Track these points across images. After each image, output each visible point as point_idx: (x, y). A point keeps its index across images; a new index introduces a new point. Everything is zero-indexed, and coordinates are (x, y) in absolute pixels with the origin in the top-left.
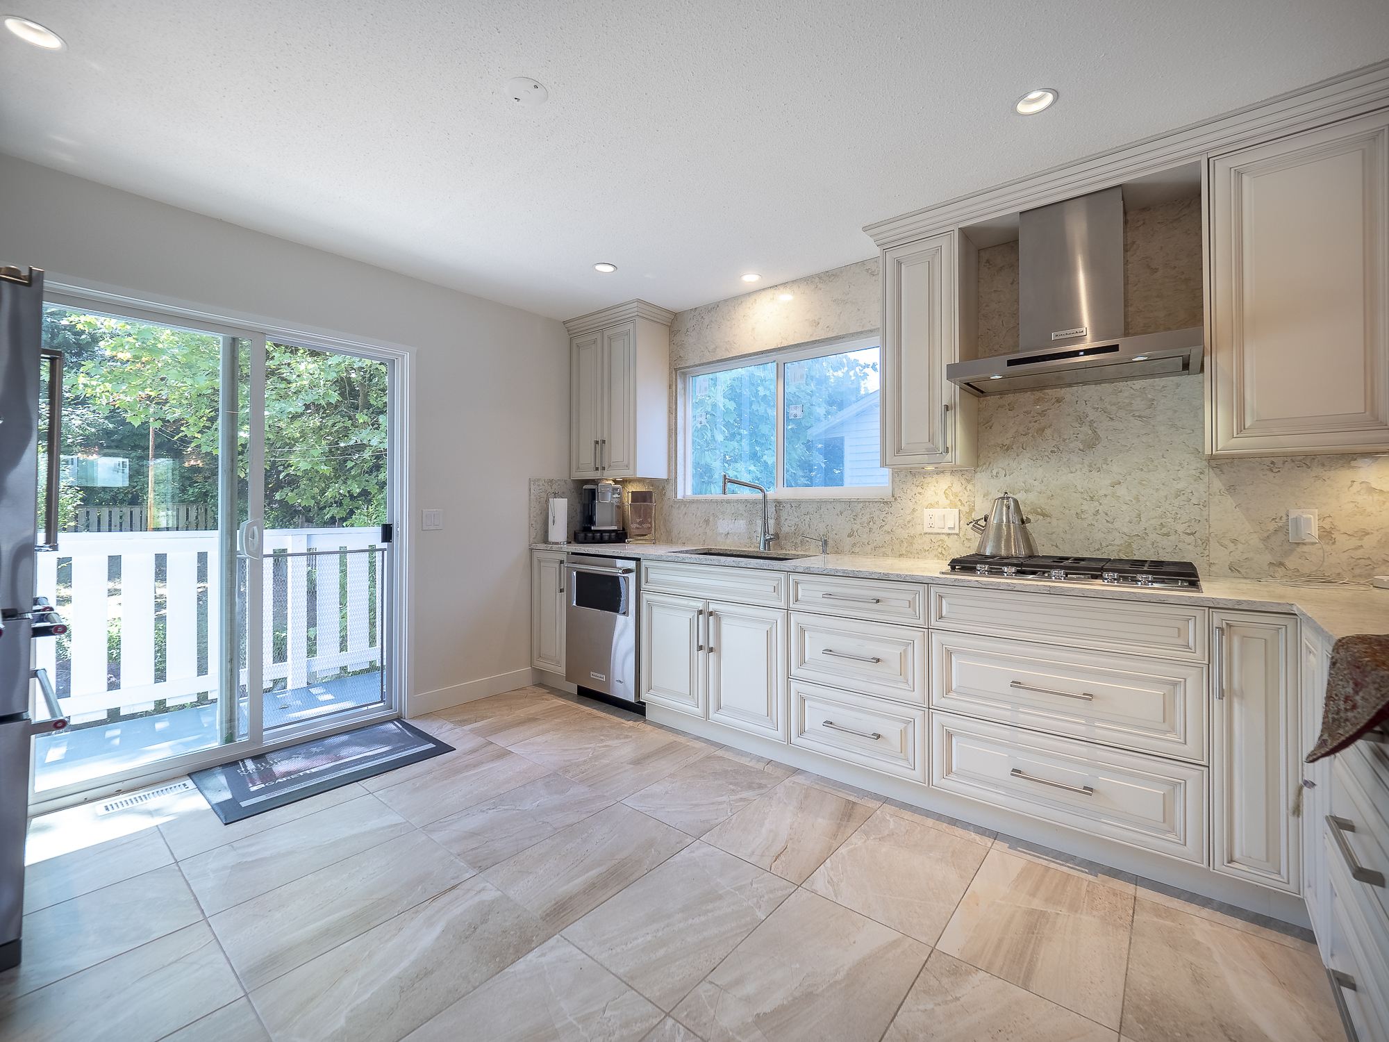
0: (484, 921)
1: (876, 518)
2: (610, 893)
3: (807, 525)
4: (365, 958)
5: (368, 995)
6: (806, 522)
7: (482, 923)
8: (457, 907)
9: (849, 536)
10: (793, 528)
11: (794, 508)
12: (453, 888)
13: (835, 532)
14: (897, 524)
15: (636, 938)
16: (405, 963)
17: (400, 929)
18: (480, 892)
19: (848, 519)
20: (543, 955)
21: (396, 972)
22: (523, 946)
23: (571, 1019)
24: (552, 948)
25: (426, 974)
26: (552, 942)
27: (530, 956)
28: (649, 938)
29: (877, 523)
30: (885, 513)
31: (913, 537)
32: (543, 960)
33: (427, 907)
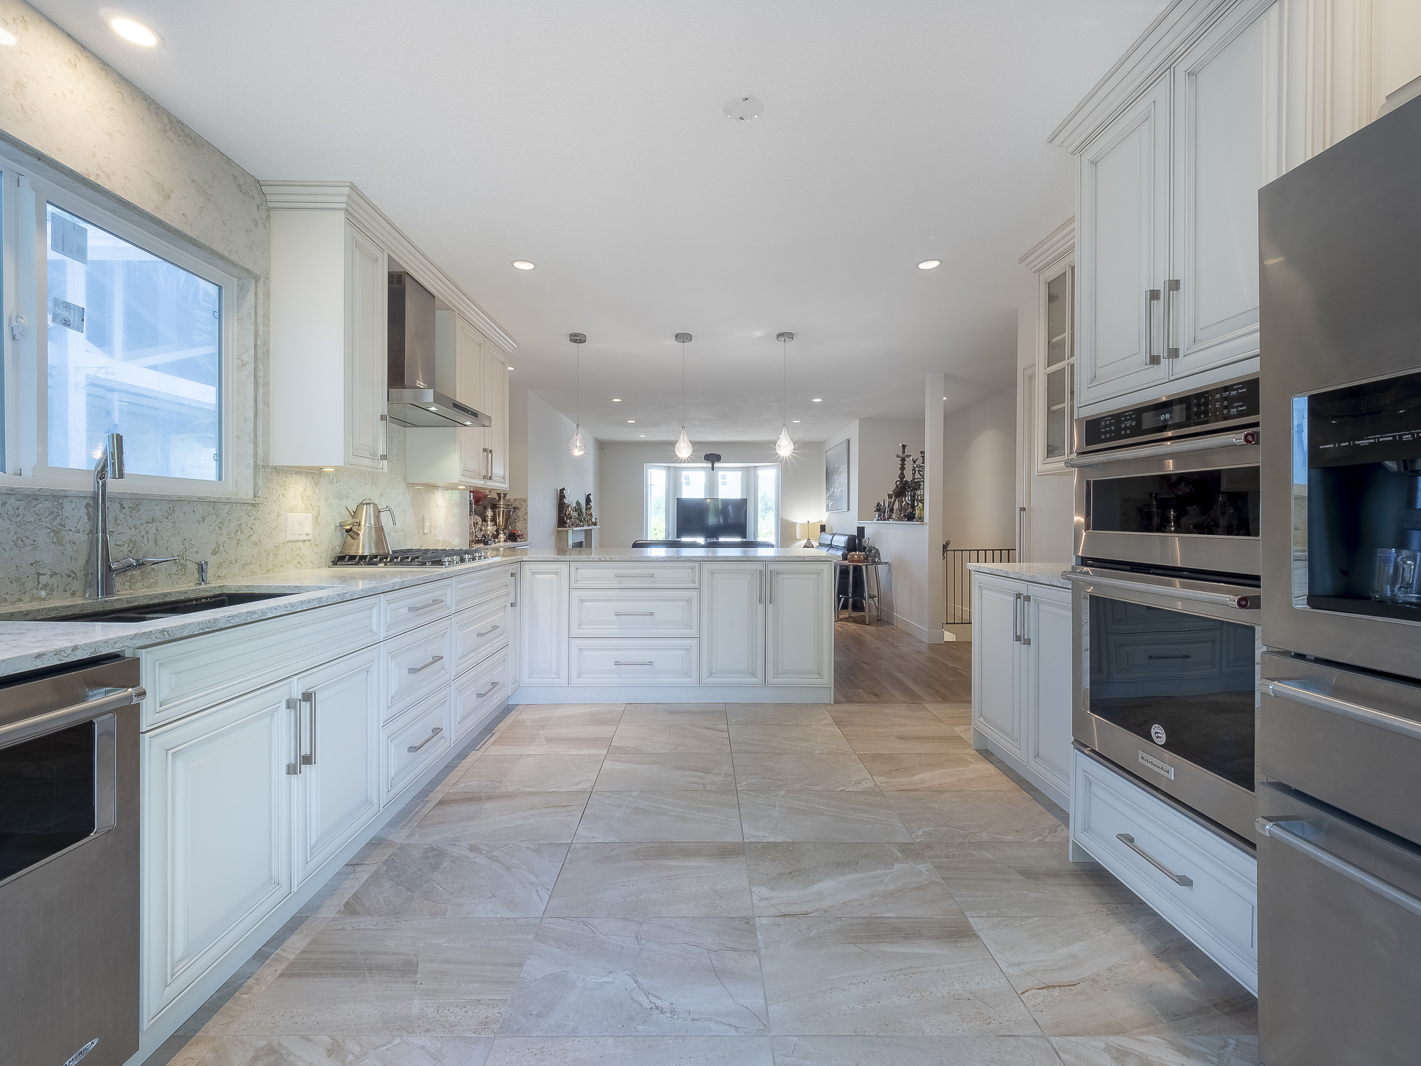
0: (781, 874)
1: (244, 526)
2: (685, 844)
3: (151, 541)
4: (876, 896)
5: (878, 871)
6: (151, 536)
7: (783, 874)
8: (791, 896)
9: (215, 553)
10: (125, 549)
11: (127, 510)
12: (784, 916)
13: (195, 549)
14: (264, 533)
15: (708, 817)
16: (849, 877)
17: (844, 904)
18: (767, 899)
19: (212, 528)
20: (764, 837)
21: (857, 875)
22: (768, 848)
23: (778, 809)
24: (755, 837)
25: (838, 864)
26: (753, 840)
27: (772, 840)
28: (701, 814)
29: (245, 531)
30: (252, 518)
31: (277, 547)
32: (767, 835)
33: (816, 911)
